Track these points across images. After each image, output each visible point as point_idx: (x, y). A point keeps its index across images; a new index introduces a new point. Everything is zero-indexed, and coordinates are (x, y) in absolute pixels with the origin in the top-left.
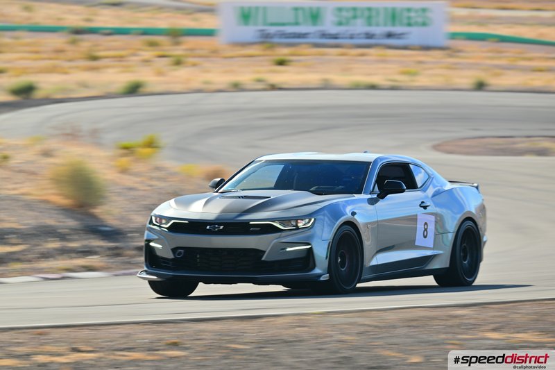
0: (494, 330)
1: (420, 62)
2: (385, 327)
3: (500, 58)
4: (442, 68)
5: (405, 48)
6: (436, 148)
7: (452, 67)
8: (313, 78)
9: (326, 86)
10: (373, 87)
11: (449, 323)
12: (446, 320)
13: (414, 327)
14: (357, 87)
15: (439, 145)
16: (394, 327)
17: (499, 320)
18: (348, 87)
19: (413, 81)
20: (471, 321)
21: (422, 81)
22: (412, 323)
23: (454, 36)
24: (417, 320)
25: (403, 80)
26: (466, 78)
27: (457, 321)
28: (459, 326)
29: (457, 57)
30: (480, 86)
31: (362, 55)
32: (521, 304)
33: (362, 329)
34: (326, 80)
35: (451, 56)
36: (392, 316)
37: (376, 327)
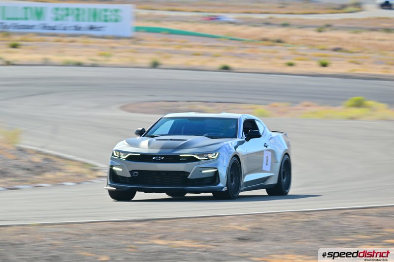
0: (160, 238)
1: (113, 48)
2: (83, 235)
3: (169, 45)
4: (128, 52)
5: (103, 37)
6: (123, 108)
7: (135, 51)
8: (37, 57)
9: (46, 63)
10: (79, 65)
11: (129, 233)
12: (127, 231)
13: (105, 235)
14: (67, 64)
15: (125, 106)
16: (90, 235)
17: (165, 231)
18: (61, 64)
19: (107, 61)
20: (144, 232)
21: (114, 60)
22: (101, 233)
23: (137, 29)
24: (106, 231)
25: (101, 60)
26: (145, 59)
27: (134, 232)
28: (135, 235)
29: (140, 44)
30: (155, 65)
31: (72, 42)
32: (180, 220)
33: (67, 236)
34: (46, 59)
35: (135, 43)
36: (88, 228)
37: (77, 235)
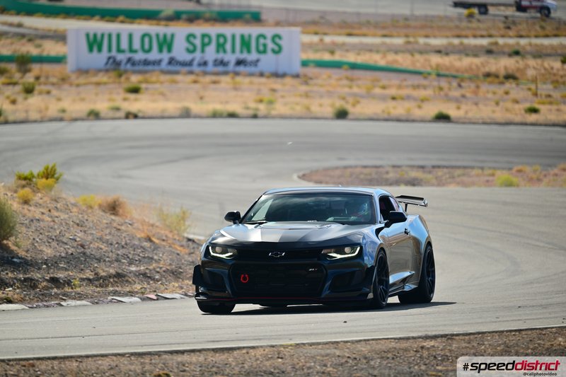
6: (304, 177)
7: (307, 95)
9: (186, 114)
10: (232, 115)
15: (306, 175)
18: (205, 115)
19: (271, 109)
21: (280, 108)
23: (305, 64)
30: (342, 115)
31: (215, 82)
34: (185, 108)
35: (306, 84)
